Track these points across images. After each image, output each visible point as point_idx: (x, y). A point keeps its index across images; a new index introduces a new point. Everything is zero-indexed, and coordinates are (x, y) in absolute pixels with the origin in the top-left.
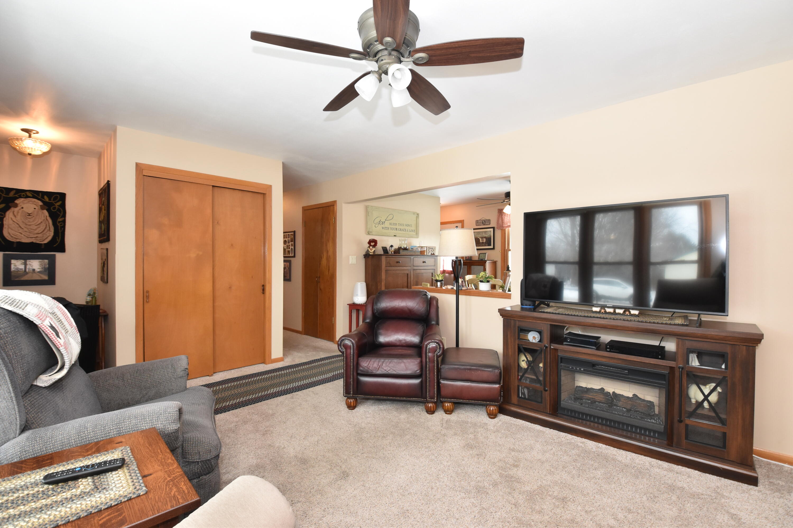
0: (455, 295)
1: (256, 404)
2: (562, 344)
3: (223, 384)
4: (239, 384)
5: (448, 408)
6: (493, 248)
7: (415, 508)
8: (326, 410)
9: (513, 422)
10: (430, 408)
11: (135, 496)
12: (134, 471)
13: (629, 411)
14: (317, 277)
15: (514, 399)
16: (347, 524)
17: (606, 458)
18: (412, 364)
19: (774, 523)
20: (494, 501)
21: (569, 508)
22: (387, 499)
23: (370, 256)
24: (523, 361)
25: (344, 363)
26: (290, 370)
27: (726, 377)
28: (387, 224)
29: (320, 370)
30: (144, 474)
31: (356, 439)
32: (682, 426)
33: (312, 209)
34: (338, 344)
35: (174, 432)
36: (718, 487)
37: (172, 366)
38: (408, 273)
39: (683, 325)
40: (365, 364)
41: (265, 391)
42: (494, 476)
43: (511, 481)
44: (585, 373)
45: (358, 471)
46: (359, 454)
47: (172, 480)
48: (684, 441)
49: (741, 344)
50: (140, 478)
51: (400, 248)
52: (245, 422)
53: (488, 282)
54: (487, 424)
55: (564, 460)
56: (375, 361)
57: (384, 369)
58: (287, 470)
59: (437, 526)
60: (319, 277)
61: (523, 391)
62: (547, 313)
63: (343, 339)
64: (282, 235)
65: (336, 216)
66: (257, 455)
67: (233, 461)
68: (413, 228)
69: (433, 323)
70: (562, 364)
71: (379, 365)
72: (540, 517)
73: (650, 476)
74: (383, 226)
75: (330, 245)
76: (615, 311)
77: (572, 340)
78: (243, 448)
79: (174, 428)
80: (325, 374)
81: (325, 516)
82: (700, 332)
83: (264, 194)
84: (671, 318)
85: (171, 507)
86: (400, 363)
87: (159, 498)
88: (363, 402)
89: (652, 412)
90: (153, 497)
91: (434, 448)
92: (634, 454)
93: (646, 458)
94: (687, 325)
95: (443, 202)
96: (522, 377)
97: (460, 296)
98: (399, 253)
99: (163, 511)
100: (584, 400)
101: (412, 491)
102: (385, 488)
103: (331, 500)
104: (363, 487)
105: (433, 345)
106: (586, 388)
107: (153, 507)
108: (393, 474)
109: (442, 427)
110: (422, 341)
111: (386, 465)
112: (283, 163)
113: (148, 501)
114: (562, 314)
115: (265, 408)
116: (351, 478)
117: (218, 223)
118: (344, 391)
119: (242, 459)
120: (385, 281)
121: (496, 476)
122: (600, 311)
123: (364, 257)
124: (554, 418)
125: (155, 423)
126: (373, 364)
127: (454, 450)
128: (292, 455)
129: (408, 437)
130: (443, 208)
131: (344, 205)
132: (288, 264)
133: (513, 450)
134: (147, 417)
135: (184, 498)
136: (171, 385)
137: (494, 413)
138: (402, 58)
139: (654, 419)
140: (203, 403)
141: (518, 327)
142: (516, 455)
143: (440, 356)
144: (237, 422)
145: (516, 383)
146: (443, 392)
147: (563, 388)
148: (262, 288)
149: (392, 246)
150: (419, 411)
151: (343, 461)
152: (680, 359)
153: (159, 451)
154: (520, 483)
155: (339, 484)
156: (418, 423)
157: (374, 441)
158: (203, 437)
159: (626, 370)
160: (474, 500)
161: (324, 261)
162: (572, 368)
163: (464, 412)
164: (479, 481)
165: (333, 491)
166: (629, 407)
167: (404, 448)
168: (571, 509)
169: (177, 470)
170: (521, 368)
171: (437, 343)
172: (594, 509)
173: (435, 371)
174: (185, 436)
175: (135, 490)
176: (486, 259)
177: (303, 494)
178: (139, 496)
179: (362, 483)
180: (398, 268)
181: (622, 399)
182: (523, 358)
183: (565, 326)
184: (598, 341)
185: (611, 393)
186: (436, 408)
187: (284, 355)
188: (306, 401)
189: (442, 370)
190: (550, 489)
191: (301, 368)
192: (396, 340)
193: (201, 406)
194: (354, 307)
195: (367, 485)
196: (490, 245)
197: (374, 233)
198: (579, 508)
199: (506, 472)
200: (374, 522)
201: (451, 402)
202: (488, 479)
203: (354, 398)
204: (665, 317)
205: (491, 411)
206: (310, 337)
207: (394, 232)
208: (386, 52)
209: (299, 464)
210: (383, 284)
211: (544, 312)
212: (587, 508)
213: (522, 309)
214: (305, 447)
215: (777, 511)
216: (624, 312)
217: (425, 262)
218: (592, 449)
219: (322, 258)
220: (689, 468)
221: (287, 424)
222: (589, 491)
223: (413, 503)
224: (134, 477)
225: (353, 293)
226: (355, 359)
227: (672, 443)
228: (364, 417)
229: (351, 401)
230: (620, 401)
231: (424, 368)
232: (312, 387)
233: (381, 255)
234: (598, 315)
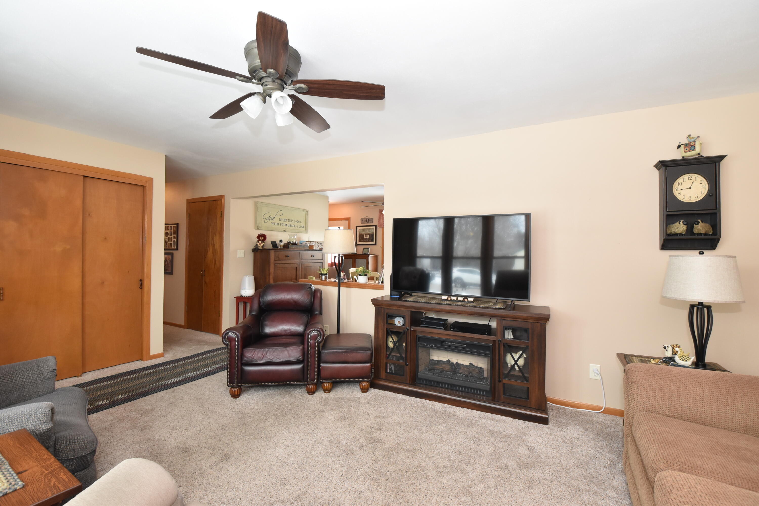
0: (337, 287)
1: (133, 402)
2: (420, 327)
3: (94, 384)
4: (113, 383)
5: (327, 388)
6: (375, 244)
7: (291, 475)
8: (209, 401)
9: (380, 394)
10: (310, 390)
11: (11, 491)
12: (7, 470)
13: (466, 376)
14: (202, 271)
15: (383, 374)
16: (227, 498)
17: (448, 415)
18: (295, 351)
19: (554, 449)
20: (359, 460)
21: (417, 457)
22: (266, 472)
23: (259, 251)
24: (391, 342)
25: (228, 355)
26: (171, 365)
27: (528, 346)
28: (277, 220)
29: (204, 363)
30: (18, 471)
31: (239, 424)
32: (501, 384)
33: (199, 202)
34: (222, 337)
35: (46, 432)
36: (522, 428)
37: (38, 367)
38: (296, 266)
39: (501, 309)
40: (250, 354)
41: (143, 388)
42: (361, 440)
43: (375, 442)
44: (436, 349)
45: (240, 452)
46: (242, 437)
47: (50, 473)
48: (502, 396)
49: (538, 322)
50: (15, 475)
51: (289, 243)
52: (121, 420)
53: (366, 275)
54: (359, 398)
55: (418, 420)
56: (260, 351)
57: (268, 358)
58: (167, 460)
59: (309, 487)
60: (204, 270)
61: (390, 367)
62: (409, 301)
63: (228, 332)
64: (164, 226)
65: (224, 211)
66: (135, 450)
67: (109, 458)
68: (303, 224)
69: (317, 313)
70: (419, 343)
71: (264, 354)
72: (394, 467)
73: (478, 425)
74: (273, 221)
75: (217, 238)
76: (457, 299)
77: (427, 323)
78: (119, 444)
79: (46, 428)
80: (209, 367)
81: (207, 495)
82: (511, 314)
83: (144, 187)
84: (495, 304)
85: (52, 495)
86: (284, 351)
87: (37, 489)
88: (248, 390)
89: (482, 376)
90: (31, 490)
91: (312, 423)
92: (469, 410)
93: (477, 411)
94: (503, 309)
95: (331, 200)
96: (390, 354)
97: (341, 288)
98: (288, 248)
99: (44, 499)
100: (436, 371)
101: (289, 462)
102: (265, 463)
103: (213, 481)
104: (244, 465)
105: (314, 333)
106: (437, 360)
107: (32, 497)
108: (273, 450)
109: (320, 404)
110: (305, 330)
111: (266, 443)
112: (166, 156)
113: (25, 493)
114: (420, 302)
115: (144, 404)
116: (233, 458)
117: (89, 215)
118: (228, 381)
119: (118, 455)
120: (273, 275)
121: (362, 440)
122: (447, 299)
123: (253, 251)
124: (413, 387)
125: (25, 425)
126: (257, 354)
127: (330, 423)
128: (173, 446)
129: (289, 417)
130: (332, 206)
131: (232, 200)
132: (170, 256)
133: (379, 417)
134: (16, 419)
135: (65, 486)
136: (37, 387)
137: (366, 388)
138: (285, 86)
139: (483, 381)
140: (75, 403)
141: (387, 314)
142: (381, 420)
143: (321, 342)
144: (113, 420)
145: (385, 361)
146: (323, 374)
147: (420, 362)
148: (140, 283)
149: (281, 241)
150: (301, 393)
151: (225, 445)
152: (499, 334)
153: (33, 449)
154: (381, 442)
155: (220, 466)
156: (299, 403)
157: (256, 424)
158: (77, 435)
159: (464, 344)
160: (343, 462)
161: (210, 254)
162: (427, 345)
163: (341, 390)
164: (348, 446)
165: (215, 472)
166: (466, 373)
167: (285, 427)
168: (418, 458)
169: (55, 464)
170: (389, 348)
171: (318, 331)
172: (435, 455)
173: (315, 356)
174: (57, 435)
175: (11, 485)
176: (369, 253)
177: (184, 479)
178: (15, 490)
179: (243, 462)
180: (287, 262)
181: (462, 368)
182: (391, 339)
183: (423, 312)
184: (446, 323)
185: (455, 363)
186: (316, 388)
187: (164, 350)
188: (189, 394)
189: (323, 355)
190: (404, 444)
191: (183, 362)
192: (281, 330)
193: (73, 406)
194: (240, 300)
195: (248, 463)
196: (373, 241)
197: (263, 228)
198: (425, 456)
199: (371, 435)
200: (253, 492)
201: (329, 382)
202: (356, 443)
203: (238, 387)
204: (492, 302)
205: (364, 387)
206: (194, 331)
207: (284, 227)
208: (270, 79)
209: (180, 453)
210: (272, 276)
211: (406, 301)
212: (430, 456)
213: (391, 298)
214: (187, 437)
215: (557, 441)
216: (464, 299)
217: (313, 256)
218: (439, 409)
219: (207, 252)
220: (505, 416)
221: (167, 417)
222: (433, 442)
223: (290, 472)
224: (8, 475)
225: (240, 286)
226: (240, 351)
227: (495, 399)
228: (247, 403)
229: (235, 390)
230: (460, 369)
231: (306, 354)
232: (195, 380)
233: (270, 249)
234: (445, 302)
